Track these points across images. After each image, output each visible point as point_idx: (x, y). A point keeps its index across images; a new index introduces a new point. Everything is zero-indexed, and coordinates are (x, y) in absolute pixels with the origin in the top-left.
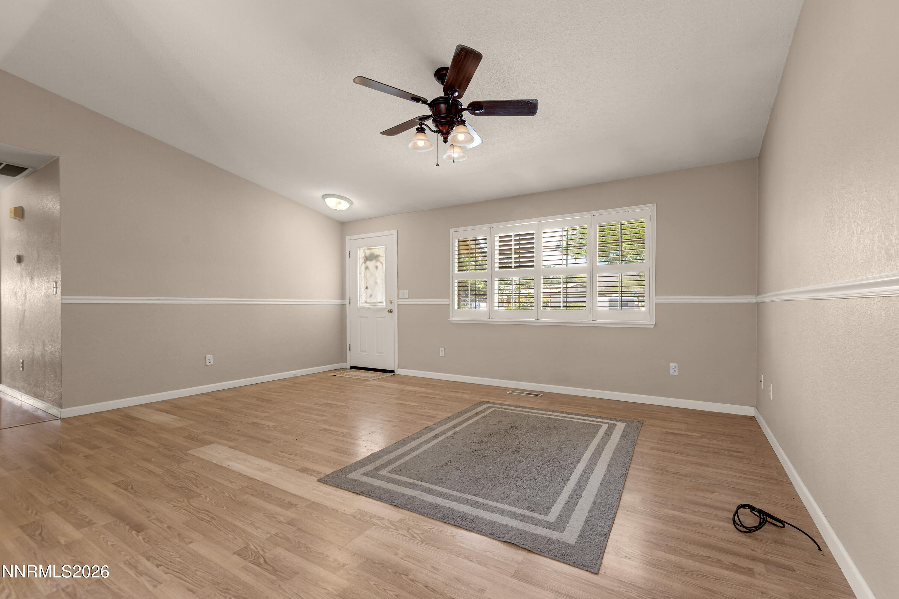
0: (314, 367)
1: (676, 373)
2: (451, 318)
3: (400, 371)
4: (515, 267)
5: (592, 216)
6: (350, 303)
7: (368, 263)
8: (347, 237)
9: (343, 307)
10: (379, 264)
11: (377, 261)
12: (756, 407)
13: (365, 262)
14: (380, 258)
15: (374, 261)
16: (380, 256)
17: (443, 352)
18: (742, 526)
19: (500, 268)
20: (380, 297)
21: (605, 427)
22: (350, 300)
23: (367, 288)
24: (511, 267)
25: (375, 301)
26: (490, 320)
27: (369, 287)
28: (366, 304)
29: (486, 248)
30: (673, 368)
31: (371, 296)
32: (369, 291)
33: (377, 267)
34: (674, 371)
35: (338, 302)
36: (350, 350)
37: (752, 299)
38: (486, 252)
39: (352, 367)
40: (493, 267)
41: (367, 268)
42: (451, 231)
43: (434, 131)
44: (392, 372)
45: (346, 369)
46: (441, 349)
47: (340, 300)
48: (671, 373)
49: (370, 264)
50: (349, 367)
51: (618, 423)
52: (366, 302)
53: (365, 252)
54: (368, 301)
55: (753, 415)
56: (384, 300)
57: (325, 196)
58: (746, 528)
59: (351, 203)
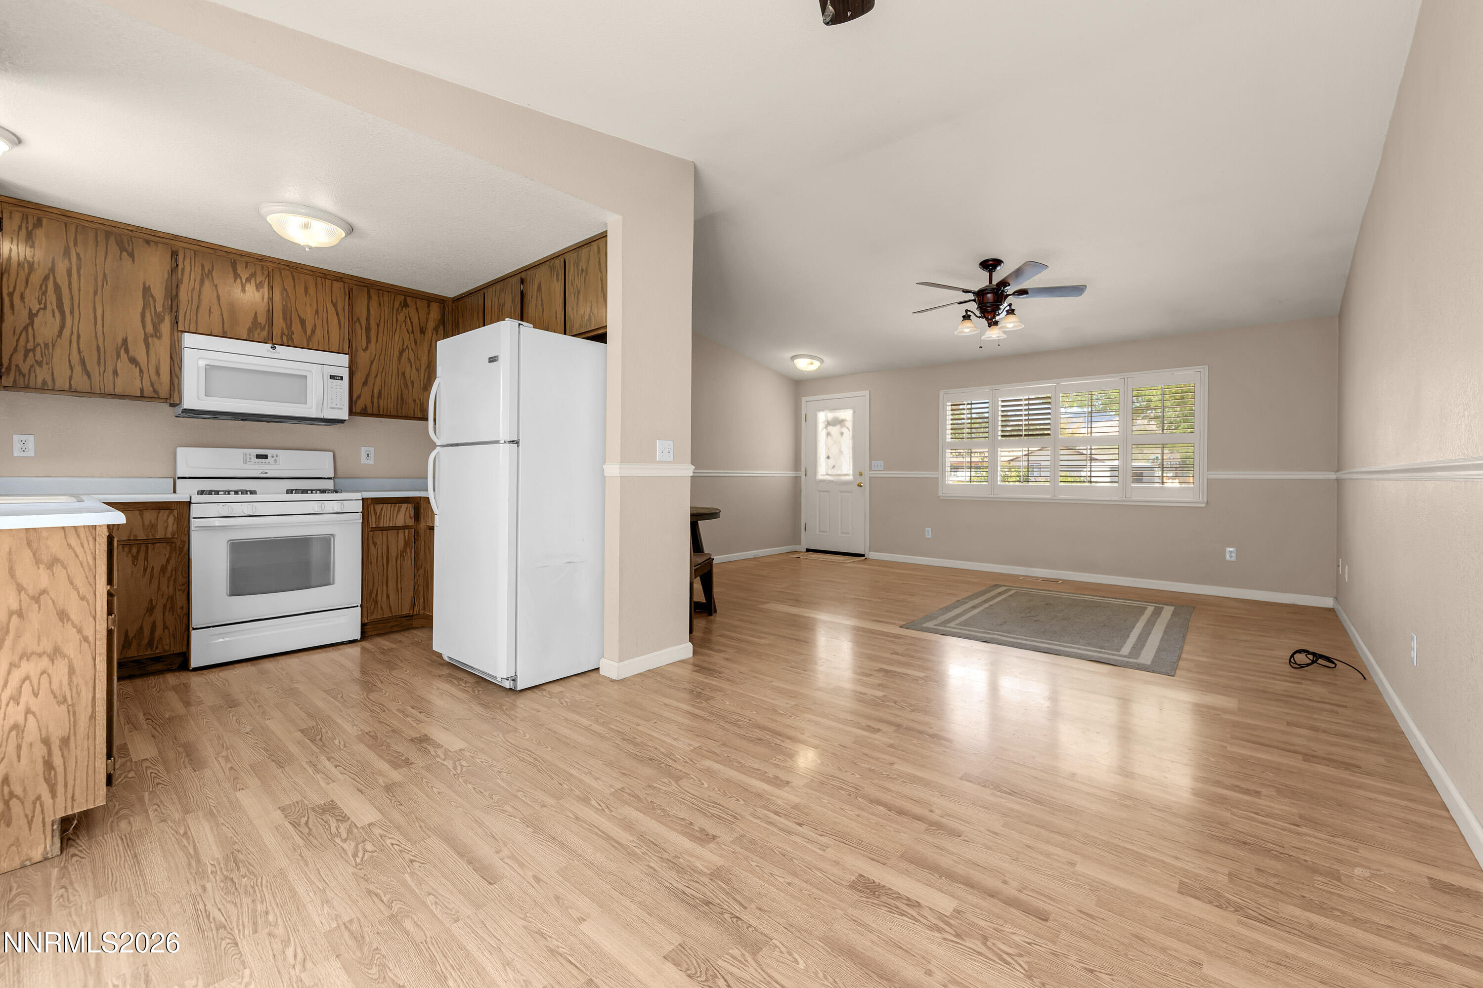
0: (768, 548)
1: (1234, 559)
2: (940, 494)
3: (872, 555)
4: (1026, 435)
5: (1126, 379)
6: (806, 475)
7: (830, 428)
8: (803, 398)
9: (797, 481)
10: (844, 430)
11: (842, 426)
12: (1336, 598)
13: (826, 427)
14: (847, 423)
15: (838, 427)
16: (846, 420)
17: (930, 533)
18: (1296, 663)
19: (1002, 436)
20: (846, 469)
21: (1150, 609)
22: (806, 471)
23: (828, 457)
24: (1021, 436)
25: (839, 473)
26: (992, 496)
27: (831, 456)
28: (827, 476)
29: (987, 412)
30: (1230, 553)
31: (834, 467)
32: (831, 462)
33: (842, 434)
34: (1231, 556)
35: (790, 474)
36: (805, 530)
37: (1332, 476)
38: (987, 418)
39: (808, 550)
40: (995, 435)
41: (828, 434)
42: (941, 393)
43: (979, 317)
44: (863, 555)
45: (801, 552)
46: (927, 529)
47: (792, 471)
48: (1228, 557)
49: (834, 430)
50: (805, 550)
51: (1165, 606)
52: (827, 475)
53: (826, 416)
54: (830, 472)
55: (1332, 607)
56: (851, 472)
57: (793, 358)
58: (1299, 665)
59: (822, 361)
